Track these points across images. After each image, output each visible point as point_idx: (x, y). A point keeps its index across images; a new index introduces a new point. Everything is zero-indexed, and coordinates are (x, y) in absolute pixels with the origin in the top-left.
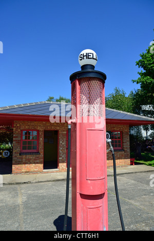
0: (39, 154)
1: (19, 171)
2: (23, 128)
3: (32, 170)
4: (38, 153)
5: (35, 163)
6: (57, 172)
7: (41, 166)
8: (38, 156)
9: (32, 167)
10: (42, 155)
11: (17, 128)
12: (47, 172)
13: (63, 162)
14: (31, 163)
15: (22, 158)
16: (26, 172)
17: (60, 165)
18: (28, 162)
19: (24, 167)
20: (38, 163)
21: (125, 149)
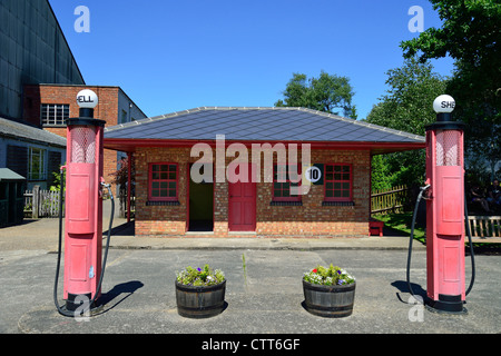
0: (179, 204)
1: (145, 231)
2: (150, 160)
3: (167, 231)
4: (177, 202)
5: (171, 219)
6: (210, 236)
7: (183, 225)
8: (176, 207)
9: (168, 226)
10: (184, 206)
11: (141, 159)
12: (193, 237)
13: (222, 220)
14: (164, 219)
15: (150, 211)
16: (158, 234)
17: (216, 224)
18: (161, 217)
19: (154, 226)
20: (176, 219)
21: (357, 202)
